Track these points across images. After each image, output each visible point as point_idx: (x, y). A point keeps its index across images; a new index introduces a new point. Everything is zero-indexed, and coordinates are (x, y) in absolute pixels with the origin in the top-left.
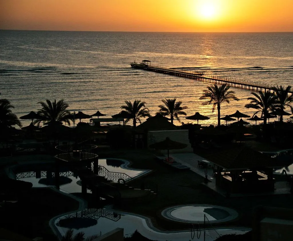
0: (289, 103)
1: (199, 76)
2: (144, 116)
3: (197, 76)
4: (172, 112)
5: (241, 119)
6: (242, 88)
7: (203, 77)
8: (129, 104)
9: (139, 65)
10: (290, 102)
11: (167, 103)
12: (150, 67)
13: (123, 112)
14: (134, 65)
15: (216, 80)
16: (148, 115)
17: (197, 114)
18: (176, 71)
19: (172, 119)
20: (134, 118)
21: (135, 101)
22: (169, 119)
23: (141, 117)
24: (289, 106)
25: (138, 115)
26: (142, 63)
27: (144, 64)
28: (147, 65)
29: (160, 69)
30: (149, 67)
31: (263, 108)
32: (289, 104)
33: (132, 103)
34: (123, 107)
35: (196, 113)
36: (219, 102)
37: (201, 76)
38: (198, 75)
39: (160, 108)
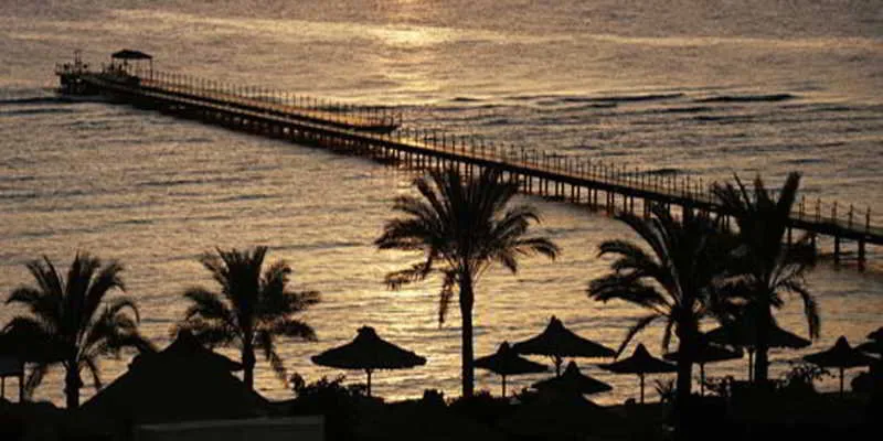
0: (799, 273)
1: (377, 137)
2: (115, 344)
3: (369, 135)
4: (246, 326)
5: (572, 364)
6: (574, 203)
7: (395, 141)
8: (49, 278)
9: (96, 75)
10: (802, 268)
11: (223, 272)
12: (150, 89)
13: (18, 323)
14: (74, 76)
15: (453, 157)
16: (135, 340)
17: (367, 334)
18: (271, 112)
19: (248, 363)
20: (72, 359)
21: (77, 264)
22: (237, 366)
23: (103, 350)
24: (796, 288)
25: (91, 340)
26: (112, 67)
27: (121, 73)
28: (136, 79)
29: (197, 98)
30: (145, 88)
31: (676, 301)
32: (795, 280)
33: (63, 273)
34: (20, 295)
35: (359, 330)
36: (466, 266)
37: (386, 138)
38: (373, 129)
39: (189, 304)
